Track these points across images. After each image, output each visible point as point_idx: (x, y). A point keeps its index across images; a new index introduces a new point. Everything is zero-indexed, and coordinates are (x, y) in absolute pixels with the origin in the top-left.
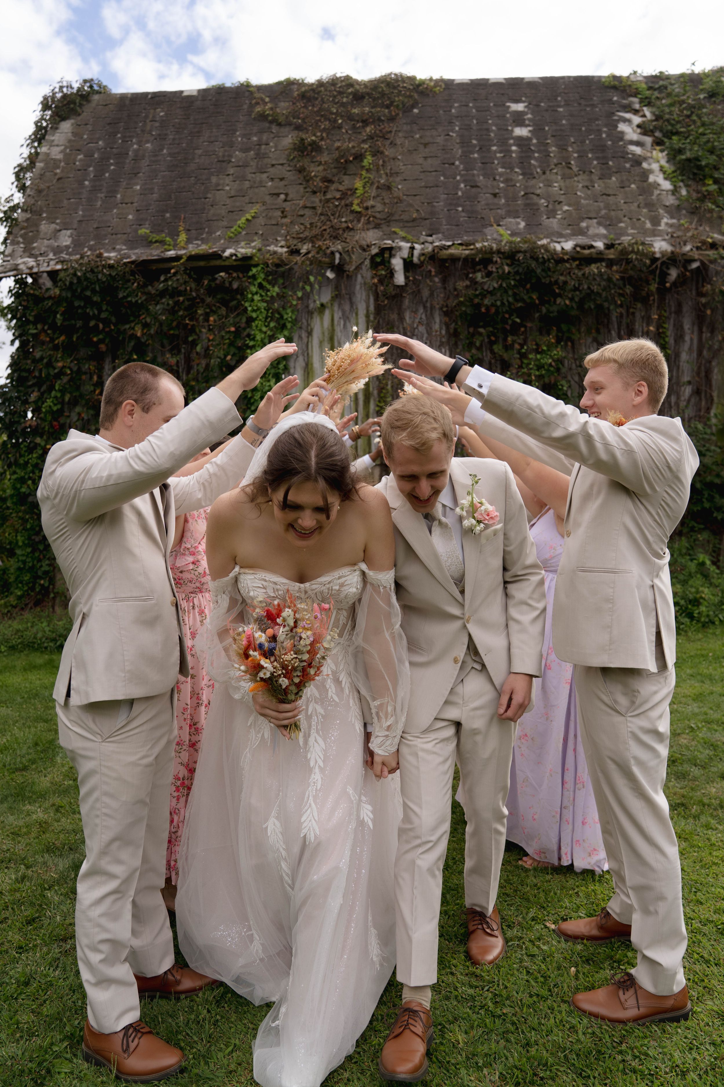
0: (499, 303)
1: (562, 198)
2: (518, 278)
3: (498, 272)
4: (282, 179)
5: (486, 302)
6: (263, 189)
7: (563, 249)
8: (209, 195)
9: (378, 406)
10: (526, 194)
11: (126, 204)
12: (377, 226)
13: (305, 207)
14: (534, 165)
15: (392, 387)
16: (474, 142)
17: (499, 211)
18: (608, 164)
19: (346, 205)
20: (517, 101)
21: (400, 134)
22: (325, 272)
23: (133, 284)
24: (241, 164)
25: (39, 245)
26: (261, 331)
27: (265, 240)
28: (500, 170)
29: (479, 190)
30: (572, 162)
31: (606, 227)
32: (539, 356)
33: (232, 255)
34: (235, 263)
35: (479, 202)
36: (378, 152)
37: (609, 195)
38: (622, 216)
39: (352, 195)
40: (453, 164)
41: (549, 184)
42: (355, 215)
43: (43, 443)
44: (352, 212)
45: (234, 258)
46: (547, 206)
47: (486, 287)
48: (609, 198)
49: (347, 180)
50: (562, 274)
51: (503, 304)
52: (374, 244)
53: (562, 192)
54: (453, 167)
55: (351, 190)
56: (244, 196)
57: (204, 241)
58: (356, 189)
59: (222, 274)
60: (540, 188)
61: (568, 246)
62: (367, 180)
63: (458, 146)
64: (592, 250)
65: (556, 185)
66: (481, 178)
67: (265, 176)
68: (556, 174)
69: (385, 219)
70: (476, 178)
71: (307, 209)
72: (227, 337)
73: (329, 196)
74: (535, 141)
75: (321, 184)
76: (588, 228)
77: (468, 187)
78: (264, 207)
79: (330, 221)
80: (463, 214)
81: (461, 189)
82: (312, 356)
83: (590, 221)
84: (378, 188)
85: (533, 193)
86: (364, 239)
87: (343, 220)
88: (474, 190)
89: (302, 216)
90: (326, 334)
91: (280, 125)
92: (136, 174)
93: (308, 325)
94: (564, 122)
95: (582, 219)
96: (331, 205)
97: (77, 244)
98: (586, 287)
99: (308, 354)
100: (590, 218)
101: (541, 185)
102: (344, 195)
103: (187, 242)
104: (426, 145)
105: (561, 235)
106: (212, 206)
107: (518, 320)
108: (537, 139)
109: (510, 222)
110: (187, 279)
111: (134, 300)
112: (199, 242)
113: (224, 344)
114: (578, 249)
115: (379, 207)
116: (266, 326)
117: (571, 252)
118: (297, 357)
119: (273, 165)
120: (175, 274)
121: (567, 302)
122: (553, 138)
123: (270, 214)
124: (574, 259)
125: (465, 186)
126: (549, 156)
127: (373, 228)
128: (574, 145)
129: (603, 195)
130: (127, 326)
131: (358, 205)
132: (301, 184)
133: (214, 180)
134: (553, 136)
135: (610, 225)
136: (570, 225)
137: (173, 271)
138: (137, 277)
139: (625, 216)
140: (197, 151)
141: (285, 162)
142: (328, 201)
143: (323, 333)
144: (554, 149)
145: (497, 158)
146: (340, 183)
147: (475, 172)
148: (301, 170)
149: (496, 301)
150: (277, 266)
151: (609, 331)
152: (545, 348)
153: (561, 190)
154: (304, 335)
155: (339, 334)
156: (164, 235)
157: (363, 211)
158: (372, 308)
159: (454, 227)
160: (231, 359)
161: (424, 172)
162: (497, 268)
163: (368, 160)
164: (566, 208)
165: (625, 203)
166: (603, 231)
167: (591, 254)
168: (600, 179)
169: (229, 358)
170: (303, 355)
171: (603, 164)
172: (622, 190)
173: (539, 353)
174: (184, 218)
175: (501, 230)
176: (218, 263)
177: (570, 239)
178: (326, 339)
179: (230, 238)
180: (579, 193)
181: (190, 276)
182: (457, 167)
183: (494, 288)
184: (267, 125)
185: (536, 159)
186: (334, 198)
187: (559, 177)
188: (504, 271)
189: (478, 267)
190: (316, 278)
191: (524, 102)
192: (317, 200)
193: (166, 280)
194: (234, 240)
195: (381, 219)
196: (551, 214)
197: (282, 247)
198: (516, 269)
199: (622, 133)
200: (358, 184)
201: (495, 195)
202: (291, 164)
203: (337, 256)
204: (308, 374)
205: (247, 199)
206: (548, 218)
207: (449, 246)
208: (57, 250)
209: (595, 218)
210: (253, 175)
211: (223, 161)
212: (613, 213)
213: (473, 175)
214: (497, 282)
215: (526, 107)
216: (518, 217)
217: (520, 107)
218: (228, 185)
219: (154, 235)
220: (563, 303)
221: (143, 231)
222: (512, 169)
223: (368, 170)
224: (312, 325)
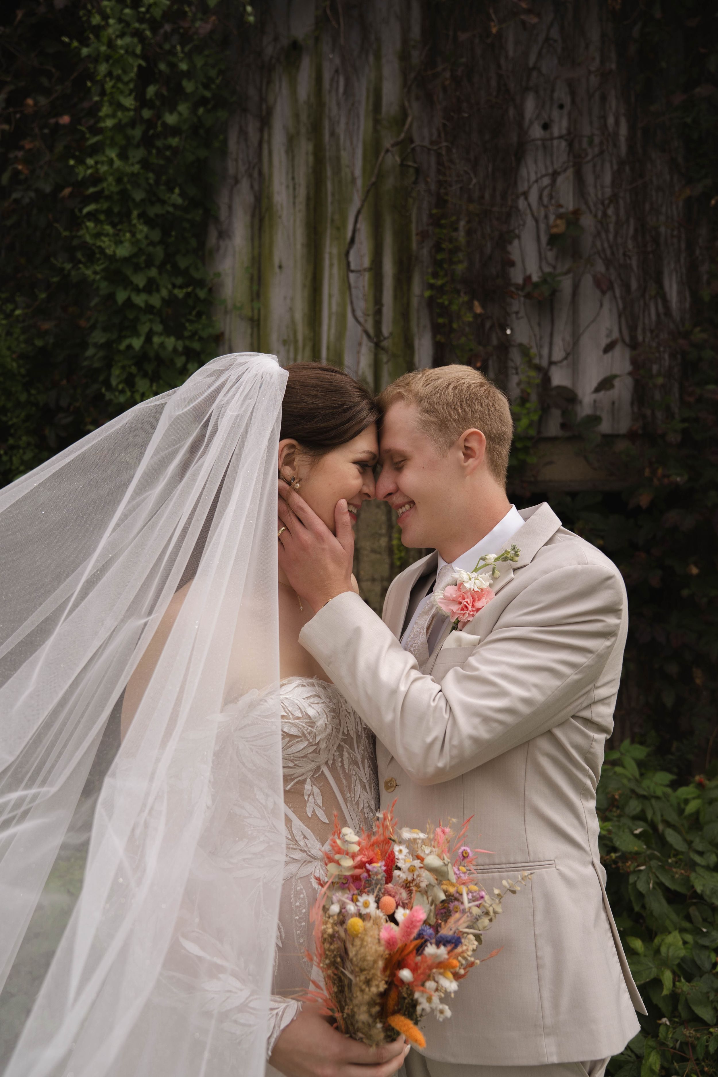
9: (431, 287)
15: (469, 233)
82: (271, 175)
90: (304, 117)
93: (262, 99)
99: (260, 173)
118: (237, 181)
143: (297, 116)
154: (252, 127)
155: (335, 111)
158: (416, 31)
170: (251, 176)
178: (303, 130)
204: (261, 220)
224: (271, 100)
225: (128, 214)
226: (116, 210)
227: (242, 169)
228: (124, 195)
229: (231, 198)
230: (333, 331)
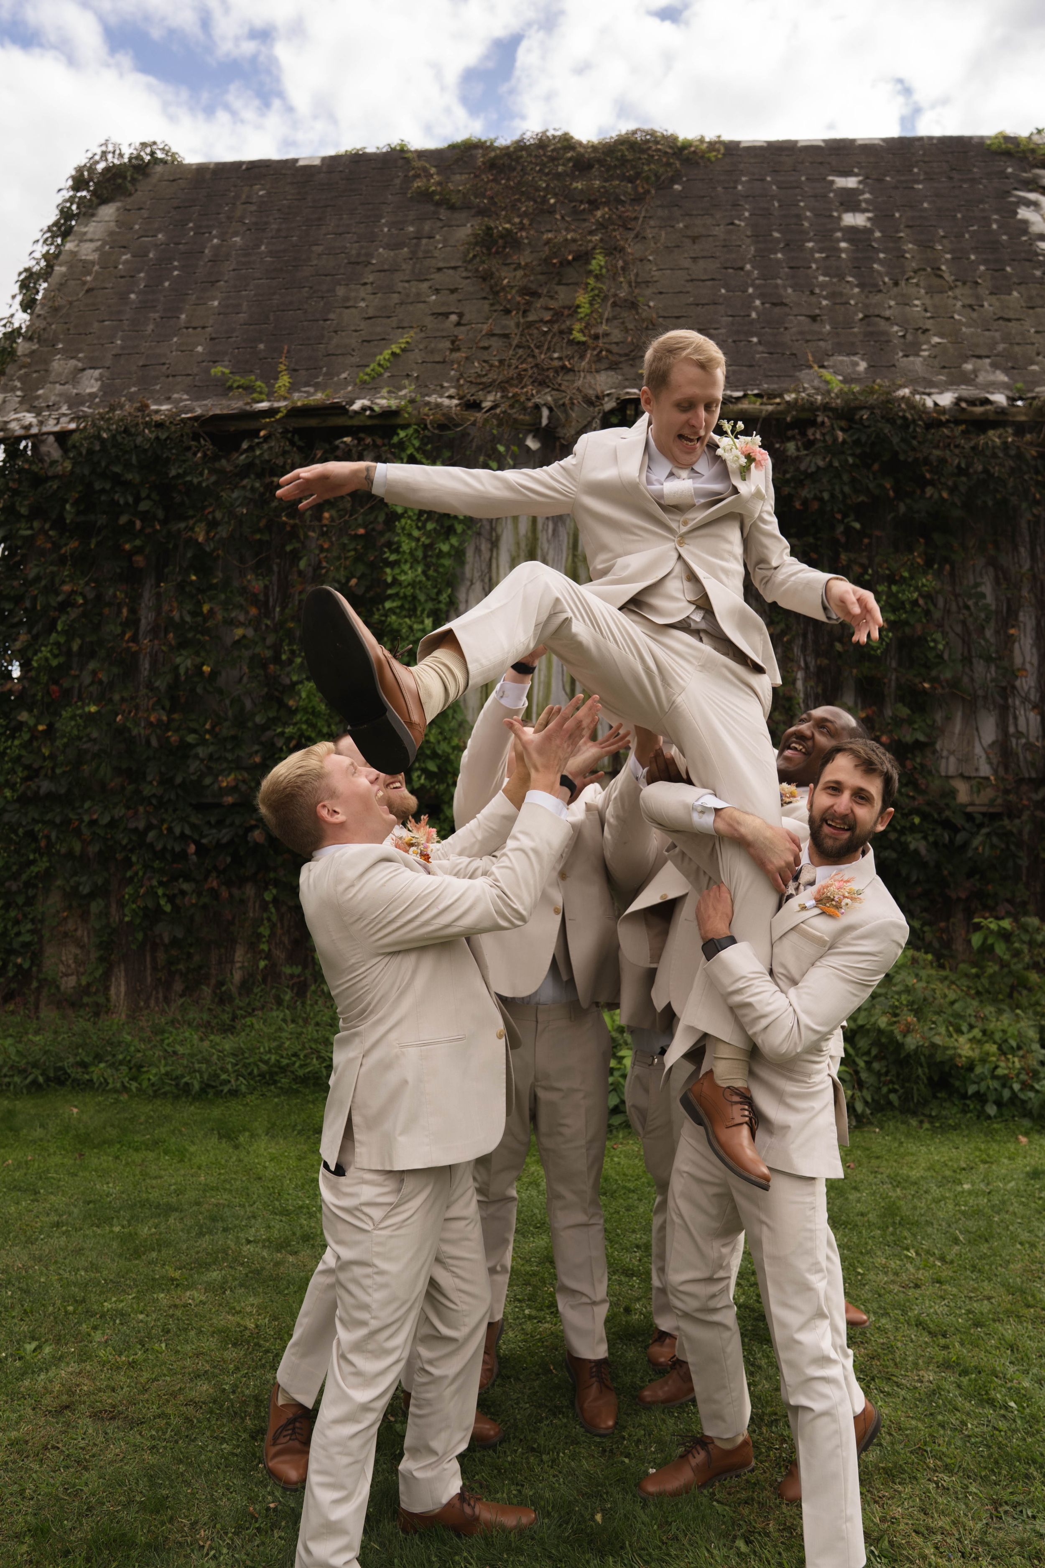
0: (826, 496)
1: (929, 324)
2: (858, 451)
3: (824, 441)
4: (453, 291)
5: (805, 493)
6: (421, 306)
7: (936, 404)
8: (332, 316)
10: (866, 317)
11: (195, 328)
12: (613, 366)
13: (491, 334)
14: (878, 272)
16: (776, 235)
17: (821, 343)
18: (1004, 270)
19: (561, 332)
20: (846, 173)
21: (652, 223)
22: (524, 439)
23: (195, 454)
24: (386, 267)
25: (46, 393)
26: (410, 535)
27: (422, 385)
28: (821, 278)
29: (787, 310)
30: (943, 267)
31: (1006, 371)
32: (894, 588)
33: (364, 409)
34: (369, 423)
35: (786, 329)
36: (615, 249)
37: (1009, 320)
38: (1034, 354)
39: (571, 316)
40: (742, 269)
41: (905, 302)
42: (576, 348)
43: (32, 722)
44: (572, 342)
45: (368, 413)
46: (904, 336)
47: (803, 467)
48: (1010, 324)
49: (562, 293)
50: (937, 447)
51: (833, 496)
52: (608, 395)
53: (928, 315)
54: (742, 273)
55: (569, 308)
56: (389, 317)
57: (318, 387)
58: (578, 307)
59: (348, 439)
60: (890, 307)
61: (946, 399)
62: (596, 292)
63: (748, 241)
64: (989, 407)
65: (917, 302)
66: (790, 290)
67: (425, 285)
68: (917, 285)
69: (626, 355)
70: (782, 291)
71: (495, 339)
72: (351, 547)
73: (531, 317)
74: (878, 234)
75: (518, 299)
76: (975, 372)
77: (767, 305)
78: (423, 335)
79: (534, 357)
80: (760, 348)
81: (755, 308)
83: (979, 361)
84: (614, 304)
85: (878, 316)
86: (590, 387)
87: (556, 355)
88: (777, 310)
89: (486, 348)
91: (452, 208)
92: (213, 283)
93: (492, 529)
94: (925, 205)
95: (966, 358)
96: (535, 331)
97: (108, 389)
98: (980, 468)
100: (979, 357)
101: (892, 303)
102: (558, 315)
103: (290, 389)
104: (694, 239)
105: (931, 384)
106: (336, 332)
107: (857, 526)
108: (881, 231)
109: (842, 362)
110: (287, 448)
111: (195, 481)
112: (311, 390)
113: (346, 558)
114: (964, 405)
115: (617, 335)
116: (419, 528)
117: (950, 409)
118: (472, 583)
119: (439, 269)
120: (266, 438)
121: (945, 495)
122: (908, 231)
123: (433, 345)
124: (957, 422)
125: (763, 304)
126: (903, 257)
127: (606, 369)
128: (945, 241)
129: (999, 319)
130: (182, 525)
131: (581, 331)
132: (485, 298)
133: (341, 291)
134: (908, 226)
135: (1013, 368)
136: (944, 367)
137: (262, 433)
138: (202, 442)
139: (1038, 354)
140: (315, 248)
141: (460, 264)
142: (530, 325)
144: (910, 246)
145: (816, 261)
146: (552, 298)
147: (779, 281)
148: (486, 277)
149: (821, 492)
150: (442, 427)
151: (1015, 549)
152: (906, 574)
153: (926, 310)
154: (485, 546)
156: (253, 377)
157: (590, 342)
159: (745, 369)
160: (357, 584)
161: (692, 280)
162: (823, 435)
163: (598, 261)
164: (936, 340)
165: (1037, 332)
166: (1002, 377)
167: (986, 413)
168: (991, 293)
169: (353, 582)
170: (483, 581)
171: (996, 271)
172: (1031, 311)
173: (895, 582)
174: (288, 352)
175: (827, 374)
176: (341, 421)
177: (948, 390)
179: (364, 382)
180: (957, 317)
181: (292, 443)
182: (749, 273)
183: (818, 468)
184: (432, 208)
185: (881, 262)
186: (541, 321)
187: (923, 291)
188: (835, 439)
189: (790, 433)
190: (508, 448)
191: (856, 175)
192: (512, 323)
193: (251, 448)
194: (370, 387)
195: (620, 355)
196: (913, 349)
197: (450, 397)
198: (855, 437)
199: (1026, 222)
200: (582, 298)
201: (814, 318)
202: (470, 267)
203: (545, 412)
205: (394, 321)
206: (906, 356)
207: (738, 399)
208: (75, 401)
209: (988, 357)
210: (406, 285)
211: (358, 263)
212: (1017, 349)
213: (777, 286)
214: (824, 459)
215: (860, 182)
216: (855, 354)
217: (851, 182)
218: (363, 299)
219: (238, 378)
220: (936, 496)
221: (218, 370)
222: (842, 277)
223: (598, 277)
224: (499, 530)
225: (415, 610)
226: (407, 606)
227: (477, 575)
228: (414, 597)
229: (467, 594)
230: (541, 694)
